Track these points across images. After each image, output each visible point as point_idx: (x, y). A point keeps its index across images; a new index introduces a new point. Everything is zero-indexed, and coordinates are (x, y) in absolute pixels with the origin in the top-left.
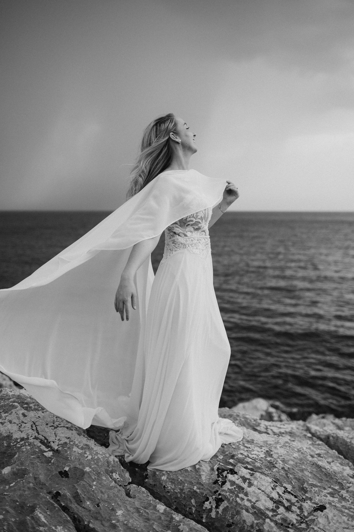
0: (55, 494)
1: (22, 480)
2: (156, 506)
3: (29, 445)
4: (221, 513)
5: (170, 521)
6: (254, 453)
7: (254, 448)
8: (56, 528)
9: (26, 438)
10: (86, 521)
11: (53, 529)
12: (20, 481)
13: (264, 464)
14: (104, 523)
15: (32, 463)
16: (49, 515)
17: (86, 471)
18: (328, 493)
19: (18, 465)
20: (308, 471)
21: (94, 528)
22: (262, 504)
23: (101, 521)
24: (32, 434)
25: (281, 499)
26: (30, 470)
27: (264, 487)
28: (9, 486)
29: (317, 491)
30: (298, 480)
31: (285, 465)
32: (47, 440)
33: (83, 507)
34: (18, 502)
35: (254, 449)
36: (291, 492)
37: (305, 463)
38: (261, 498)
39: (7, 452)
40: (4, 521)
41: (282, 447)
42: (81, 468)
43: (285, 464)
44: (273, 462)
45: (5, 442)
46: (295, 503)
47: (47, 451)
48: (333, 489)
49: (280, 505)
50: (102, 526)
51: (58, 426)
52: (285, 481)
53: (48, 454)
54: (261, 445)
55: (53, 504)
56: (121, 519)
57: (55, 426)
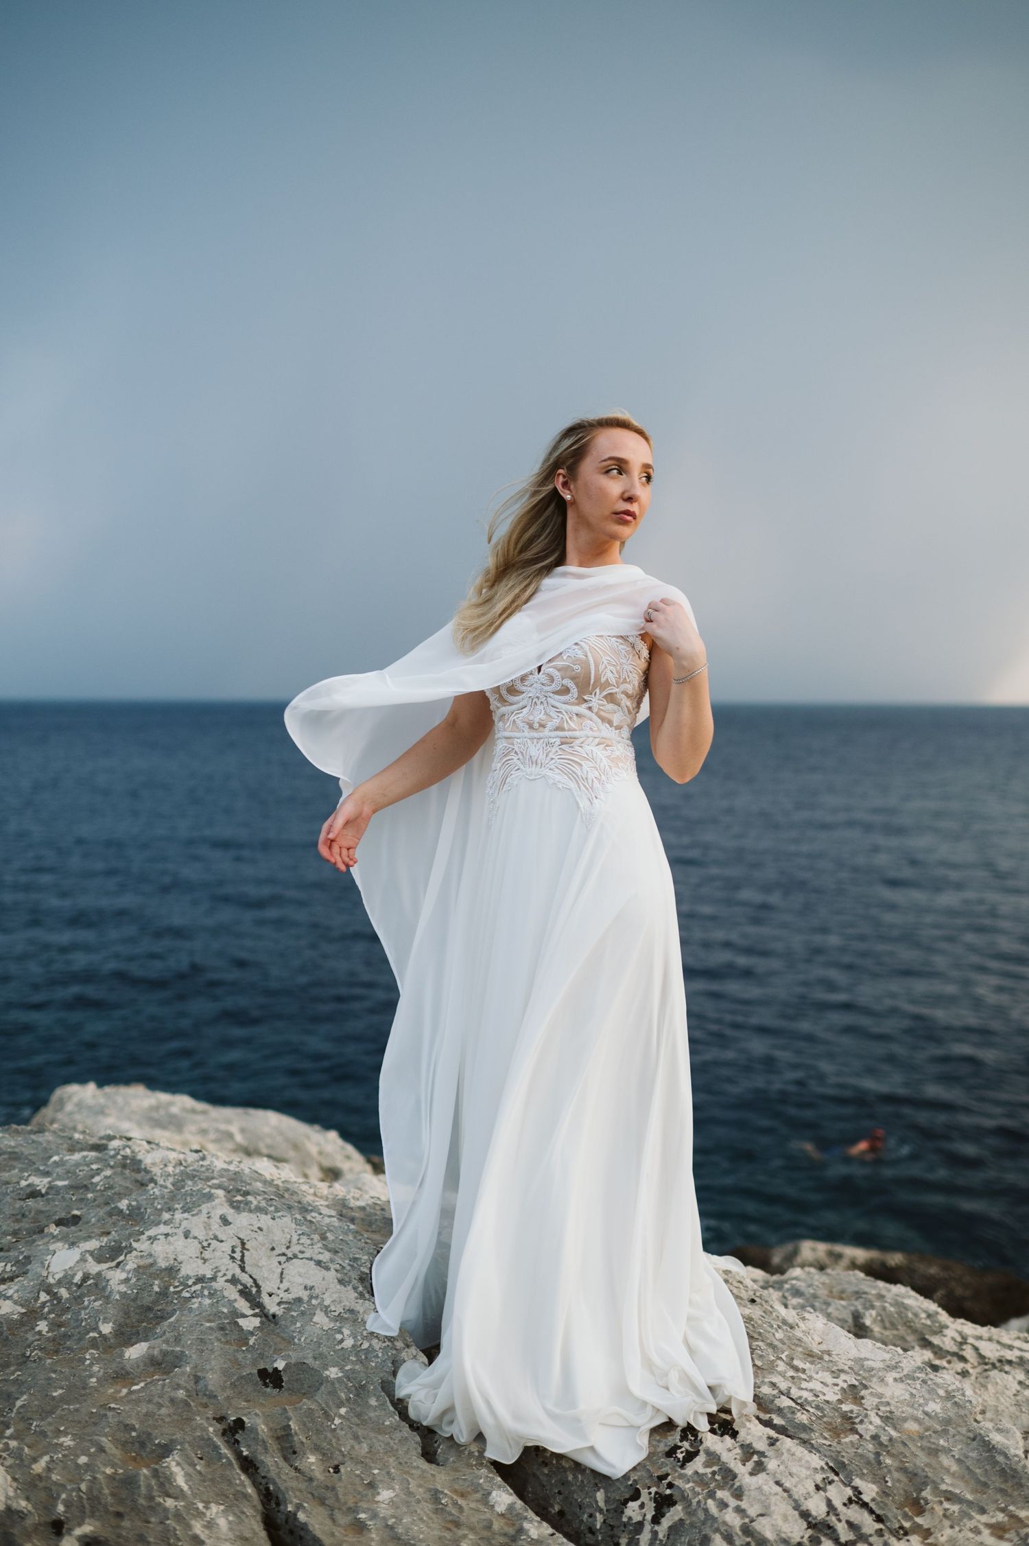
0: (232, 1423)
1: (164, 1380)
2: (489, 1494)
3: (211, 1295)
4: (664, 1537)
5: (513, 1536)
6: (810, 1385)
7: (817, 1373)
8: (207, 1508)
9: (209, 1278)
10: (291, 1503)
11: (198, 1508)
12: (159, 1380)
13: (825, 1419)
14: (338, 1515)
15: (202, 1340)
16: (200, 1473)
17: (328, 1377)
18: (987, 1525)
19: (167, 1342)
20: (953, 1456)
21: (305, 1524)
22: (773, 1525)
23: (333, 1510)
24: (227, 1270)
25: (831, 1520)
26: (191, 1357)
27: (794, 1480)
28: (130, 1389)
29: (956, 1514)
30: (910, 1475)
31: (884, 1430)
32: (258, 1286)
33: (296, 1469)
34: (134, 1429)
35: (815, 1376)
36: (872, 1505)
37: (952, 1431)
38: (773, 1508)
39: (156, 1308)
40: (86, 1471)
41: (903, 1381)
42: (316, 1367)
43: (887, 1428)
44: (856, 1417)
45: (156, 1282)
46: (871, 1535)
47: (247, 1316)
48: (1012, 1516)
49: (826, 1535)
50: (328, 1522)
51: (295, 1256)
52: (865, 1471)
53: (247, 1323)
54: (840, 1368)
55: (216, 1448)
56: (383, 1511)
57: (290, 1255)
